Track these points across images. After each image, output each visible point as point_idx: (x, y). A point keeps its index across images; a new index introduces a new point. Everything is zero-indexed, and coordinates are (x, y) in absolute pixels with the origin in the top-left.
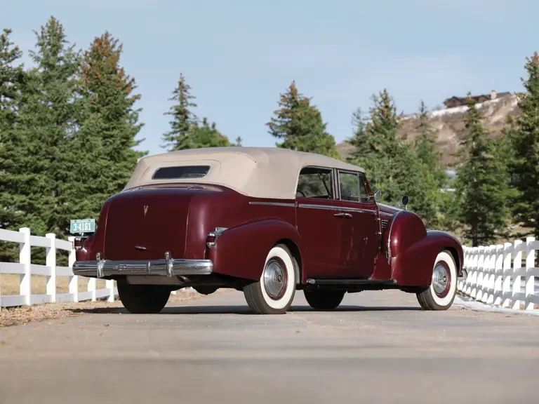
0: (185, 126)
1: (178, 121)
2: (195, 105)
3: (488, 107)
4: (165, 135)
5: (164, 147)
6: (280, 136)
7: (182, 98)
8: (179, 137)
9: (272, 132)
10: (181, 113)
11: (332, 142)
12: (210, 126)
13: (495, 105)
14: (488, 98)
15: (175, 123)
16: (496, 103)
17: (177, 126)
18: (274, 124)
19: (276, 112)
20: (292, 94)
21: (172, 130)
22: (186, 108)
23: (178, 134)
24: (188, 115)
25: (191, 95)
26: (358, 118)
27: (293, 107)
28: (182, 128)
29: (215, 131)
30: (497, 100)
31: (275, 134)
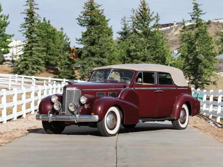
0: (32, 20)
1: (28, 17)
2: (38, 9)
3: (172, 28)
4: (21, 25)
5: (20, 31)
6: (84, 26)
7: (31, 5)
8: (29, 26)
9: (79, 23)
10: (31, 13)
11: (111, 32)
12: (47, 22)
13: (175, 27)
14: (172, 24)
15: (27, 19)
16: (176, 27)
17: (28, 20)
18: (80, 19)
19: (81, 12)
20: (91, 3)
21: (25, 22)
22: (33, 10)
23: (28, 25)
24: (34, 14)
25: (36, 4)
26: (124, 21)
27: (91, 10)
28: (30, 21)
29: (49, 25)
30: (176, 26)
31: (81, 25)
